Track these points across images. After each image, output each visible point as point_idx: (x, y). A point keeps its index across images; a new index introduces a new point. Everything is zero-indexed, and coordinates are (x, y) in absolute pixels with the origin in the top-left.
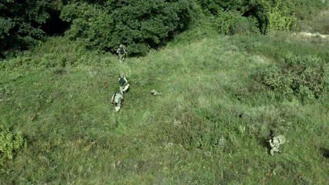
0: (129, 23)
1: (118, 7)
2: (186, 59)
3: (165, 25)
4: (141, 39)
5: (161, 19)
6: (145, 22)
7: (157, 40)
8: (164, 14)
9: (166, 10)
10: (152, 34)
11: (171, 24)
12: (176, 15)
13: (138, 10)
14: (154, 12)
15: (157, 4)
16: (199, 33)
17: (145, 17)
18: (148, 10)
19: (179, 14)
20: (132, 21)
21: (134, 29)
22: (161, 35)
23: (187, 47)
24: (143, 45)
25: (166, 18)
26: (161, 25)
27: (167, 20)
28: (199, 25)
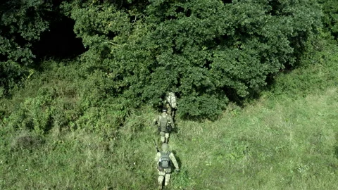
0: (186, 52)
1: (169, 18)
2: (300, 135)
3: (263, 60)
4: (209, 87)
5: (255, 48)
6: (222, 54)
7: (242, 90)
8: (263, 40)
9: (268, 31)
10: (234, 78)
11: (275, 60)
12: (287, 43)
13: (209, 26)
14: (243, 33)
15: (249, 16)
16: (321, 74)
17: (222, 41)
18: (228, 29)
19: (294, 41)
20: (195, 48)
21: (196, 65)
22: (253, 82)
23: (299, 103)
24: (214, 99)
25: (265, 46)
26: (255, 60)
27: (267, 51)
28: (322, 60)
